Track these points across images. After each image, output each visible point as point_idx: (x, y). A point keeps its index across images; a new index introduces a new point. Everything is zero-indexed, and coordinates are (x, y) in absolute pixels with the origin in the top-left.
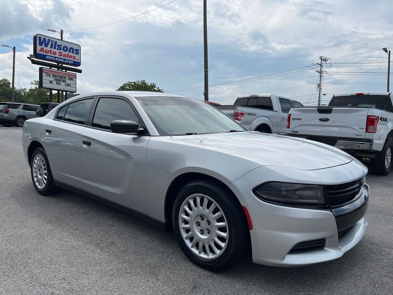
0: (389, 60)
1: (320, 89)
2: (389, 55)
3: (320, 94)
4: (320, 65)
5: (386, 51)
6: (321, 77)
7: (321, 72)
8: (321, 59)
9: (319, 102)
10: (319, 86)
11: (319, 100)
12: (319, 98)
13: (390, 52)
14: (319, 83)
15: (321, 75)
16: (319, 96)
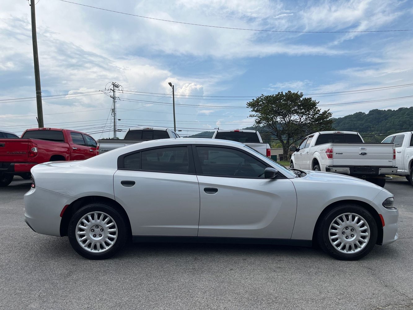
0: (173, 93)
1: (115, 114)
2: (173, 89)
3: (115, 119)
4: (113, 91)
5: (171, 85)
6: (114, 102)
7: (114, 98)
8: (114, 85)
9: (115, 127)
10: (113, 110)
11: (115, 125)
12: (115, 123)
13: (173, 86)
14: (113, 108)
15: (114, 101)
16: (115, 121)
